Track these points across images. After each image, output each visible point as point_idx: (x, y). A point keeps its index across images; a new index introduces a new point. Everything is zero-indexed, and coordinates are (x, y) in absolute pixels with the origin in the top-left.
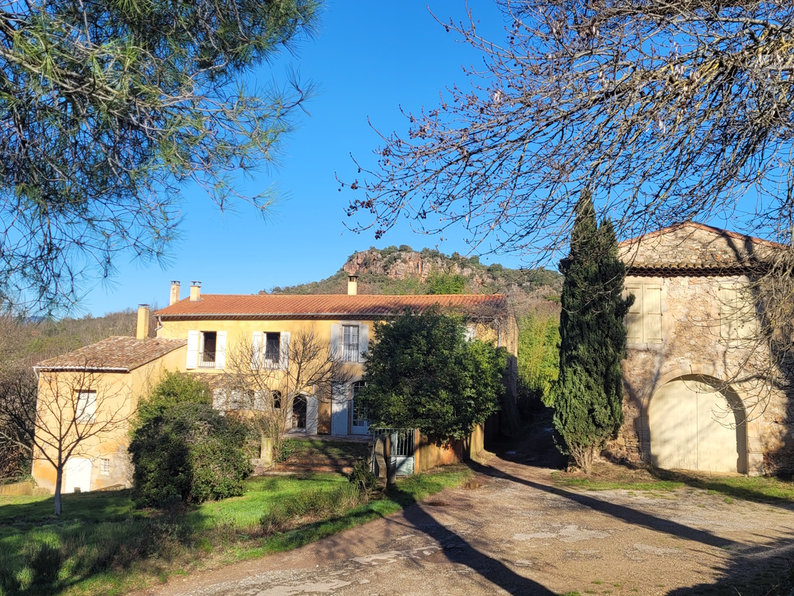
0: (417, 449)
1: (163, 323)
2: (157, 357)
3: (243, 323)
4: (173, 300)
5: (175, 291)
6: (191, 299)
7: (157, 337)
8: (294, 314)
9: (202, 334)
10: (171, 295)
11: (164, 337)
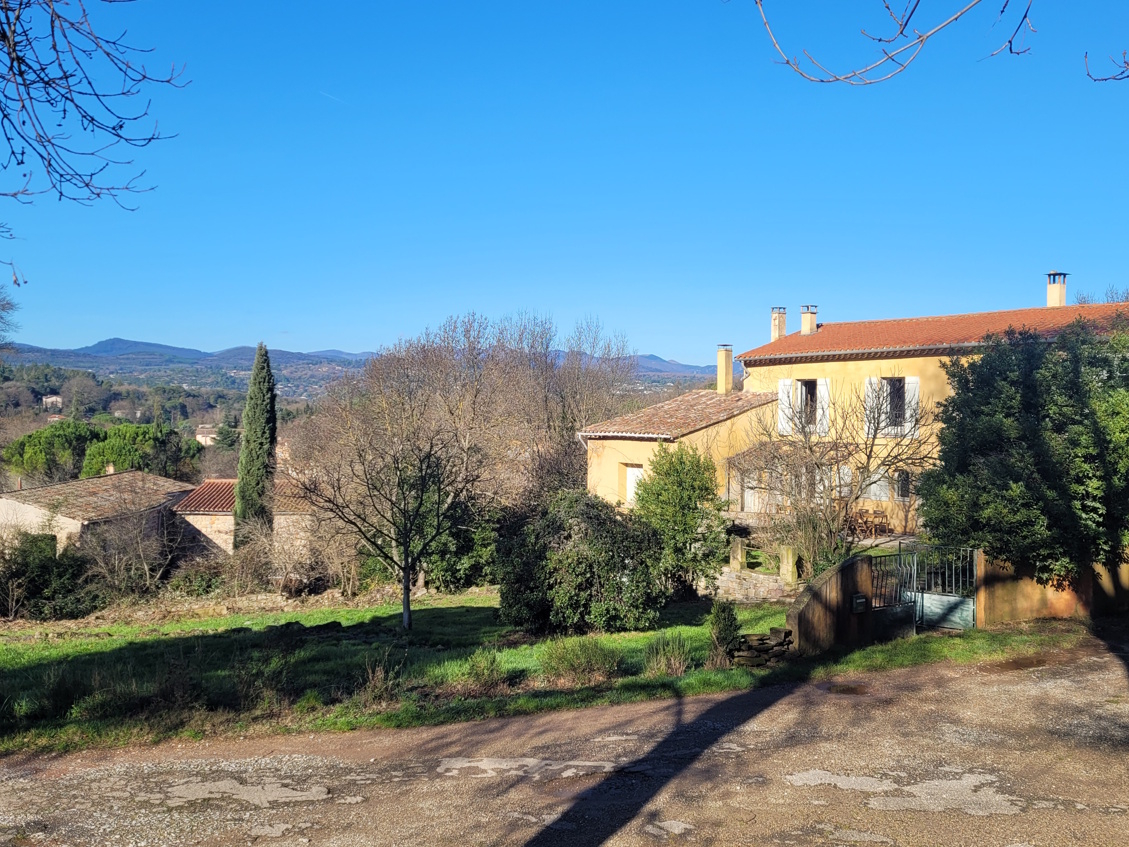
0: (980, 586)
1: (750, 370)
2: (721, 419)
3: (851, 364)
4: (774, 336)
5: (777, 321)
6: (802, 333)
7: (744, 390)
8: (922, 348)
9: (800, 383)
10: (773, 328)
11: (752, 390)
